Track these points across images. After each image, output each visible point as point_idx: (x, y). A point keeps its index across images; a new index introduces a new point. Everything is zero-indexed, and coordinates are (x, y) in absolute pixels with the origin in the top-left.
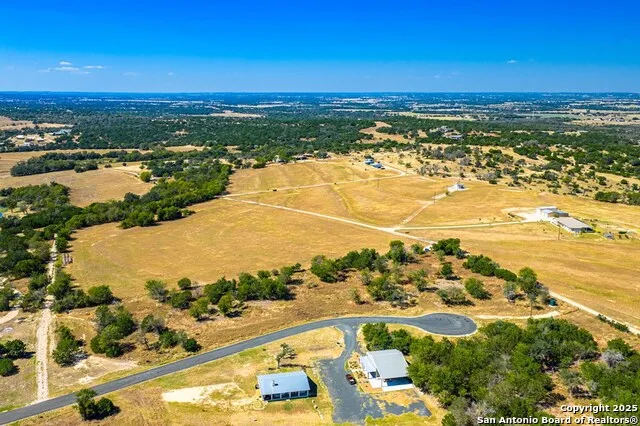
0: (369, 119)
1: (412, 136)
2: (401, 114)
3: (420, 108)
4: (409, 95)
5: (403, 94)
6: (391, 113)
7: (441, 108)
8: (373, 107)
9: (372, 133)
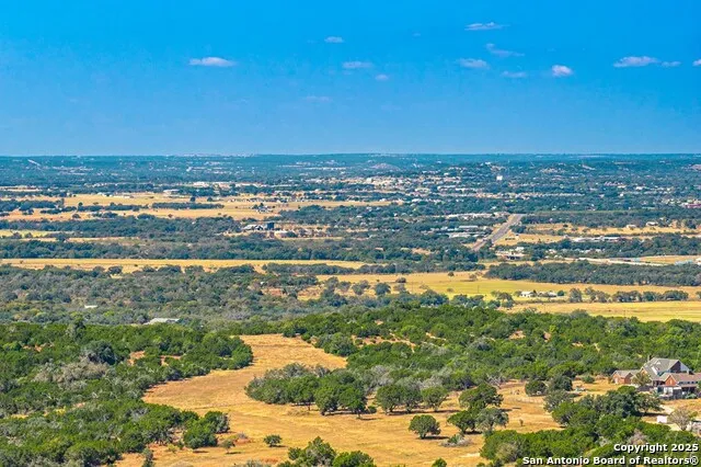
0: (216, 322)
1: (466, 423)
2: (419, 283)
3: (538, 251)
4: (474, 170)
5: (439, 165)
6: (360, 281)
7: (658, 245)
8: (253, 247)
9: (219, 403)
